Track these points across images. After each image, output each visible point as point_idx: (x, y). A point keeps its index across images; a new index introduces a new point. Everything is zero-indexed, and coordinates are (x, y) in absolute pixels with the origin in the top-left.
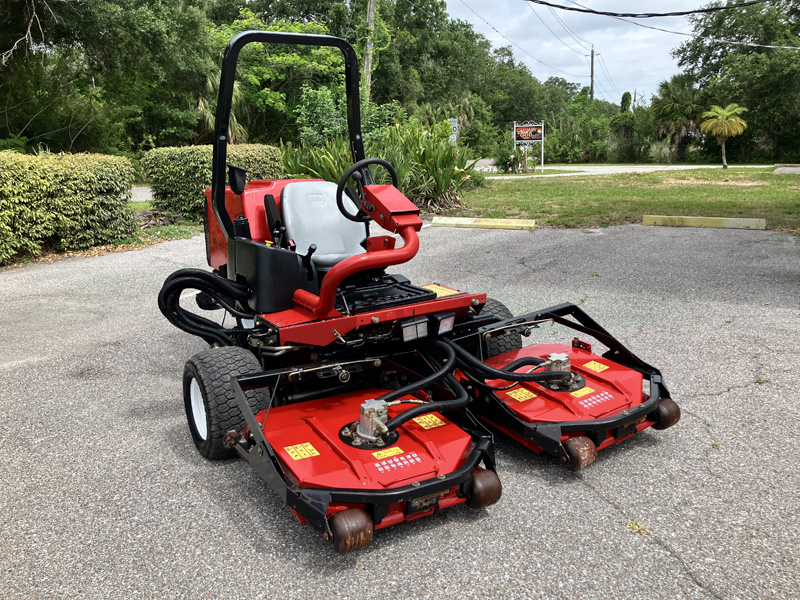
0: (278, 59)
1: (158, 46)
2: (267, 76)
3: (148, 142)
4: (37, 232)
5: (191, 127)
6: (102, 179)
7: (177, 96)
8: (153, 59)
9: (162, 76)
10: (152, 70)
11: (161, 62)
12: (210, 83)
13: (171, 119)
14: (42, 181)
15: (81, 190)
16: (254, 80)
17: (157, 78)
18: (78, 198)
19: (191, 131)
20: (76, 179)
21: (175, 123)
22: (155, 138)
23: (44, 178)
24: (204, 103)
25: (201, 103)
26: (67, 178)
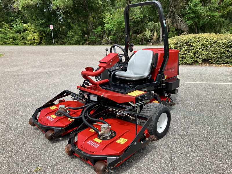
4: (202, 57)
15: (220, 46)
18: (218, 48)
26: (216, 42)
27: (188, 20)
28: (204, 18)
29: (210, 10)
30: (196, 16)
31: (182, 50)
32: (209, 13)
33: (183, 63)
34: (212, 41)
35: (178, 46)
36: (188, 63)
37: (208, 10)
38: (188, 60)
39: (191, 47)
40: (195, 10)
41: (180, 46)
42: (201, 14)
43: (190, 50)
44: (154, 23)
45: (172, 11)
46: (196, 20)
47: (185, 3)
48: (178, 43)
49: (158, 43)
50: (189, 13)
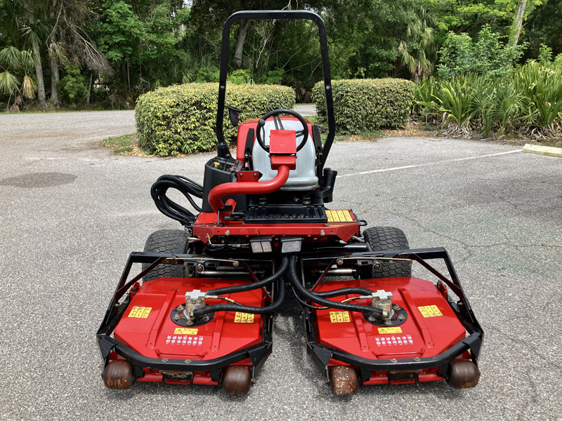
0: (466, 9)
1: (368, 7)
2: (454, 23)
3: (360, 72)
4: (229, 133)
5: (392, 62)
6: (271, 102)
7: (384, 41)
8: (366, 16)
9: (371, 27)
10: (365, 23)
11: (371, 17)
12: (409, 30)
13: (378, 57)
14: (233, 102)
15: (258, 108)
16: (443, 26)
17: (367, 29)
18: (255, 113)
19: (391, 66)
20: (255, 101)
21: (381, 59)
22: (365, 70)
23: (235, 100)
24: (404, 46)
25: (401, 45)
26: (249, 101)
27: (109, 50)
28: (145, 48)
29: (154, 30)
30: (127, 41)
31: (190, 120)
32: (153, 37)
33: (194, 149)
34: (243, 99)
35: (179, 110)
36: (204, 148)
37: (150, 30)
38: (203, 141)
39: (207, 112)
40: (125, 26)
41: (183, 112)
42: (137, 39)
43: (206, 119)
44: (17, 51)
45: (63, 24)
46: (129, 50)
47: (94, 6)
48: (178, 105)
49: (34, 105)
50: (111, 34)
